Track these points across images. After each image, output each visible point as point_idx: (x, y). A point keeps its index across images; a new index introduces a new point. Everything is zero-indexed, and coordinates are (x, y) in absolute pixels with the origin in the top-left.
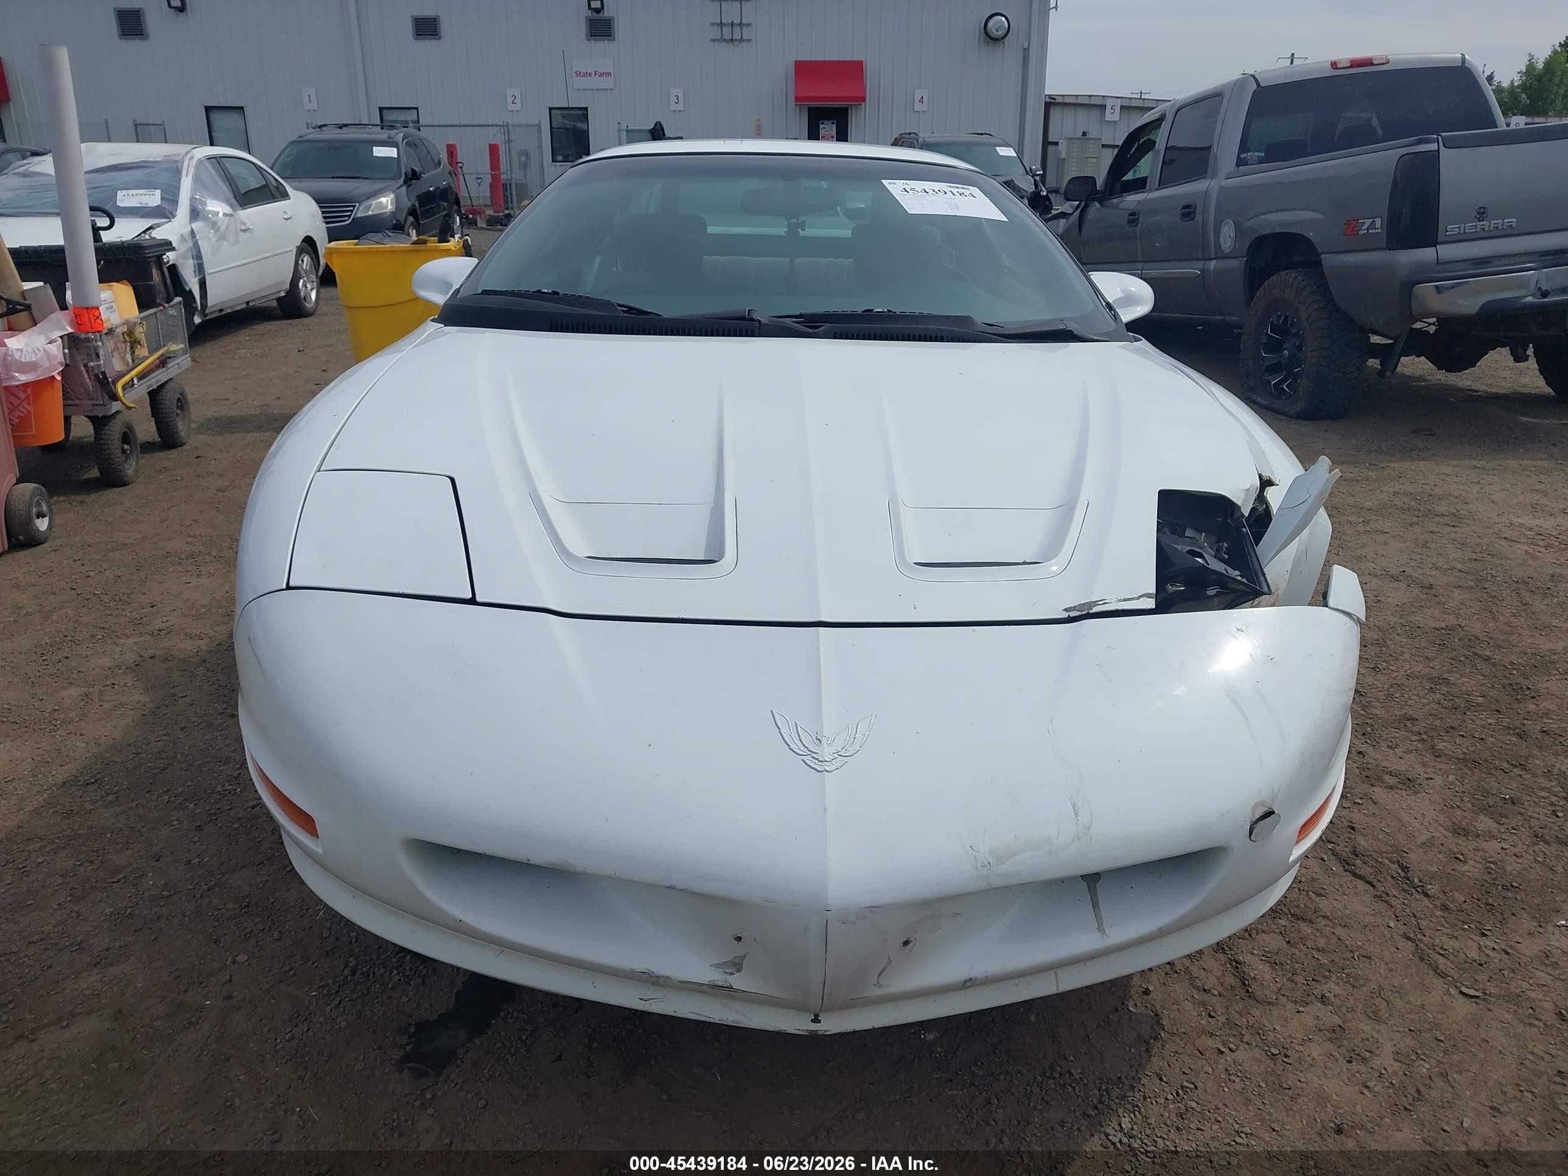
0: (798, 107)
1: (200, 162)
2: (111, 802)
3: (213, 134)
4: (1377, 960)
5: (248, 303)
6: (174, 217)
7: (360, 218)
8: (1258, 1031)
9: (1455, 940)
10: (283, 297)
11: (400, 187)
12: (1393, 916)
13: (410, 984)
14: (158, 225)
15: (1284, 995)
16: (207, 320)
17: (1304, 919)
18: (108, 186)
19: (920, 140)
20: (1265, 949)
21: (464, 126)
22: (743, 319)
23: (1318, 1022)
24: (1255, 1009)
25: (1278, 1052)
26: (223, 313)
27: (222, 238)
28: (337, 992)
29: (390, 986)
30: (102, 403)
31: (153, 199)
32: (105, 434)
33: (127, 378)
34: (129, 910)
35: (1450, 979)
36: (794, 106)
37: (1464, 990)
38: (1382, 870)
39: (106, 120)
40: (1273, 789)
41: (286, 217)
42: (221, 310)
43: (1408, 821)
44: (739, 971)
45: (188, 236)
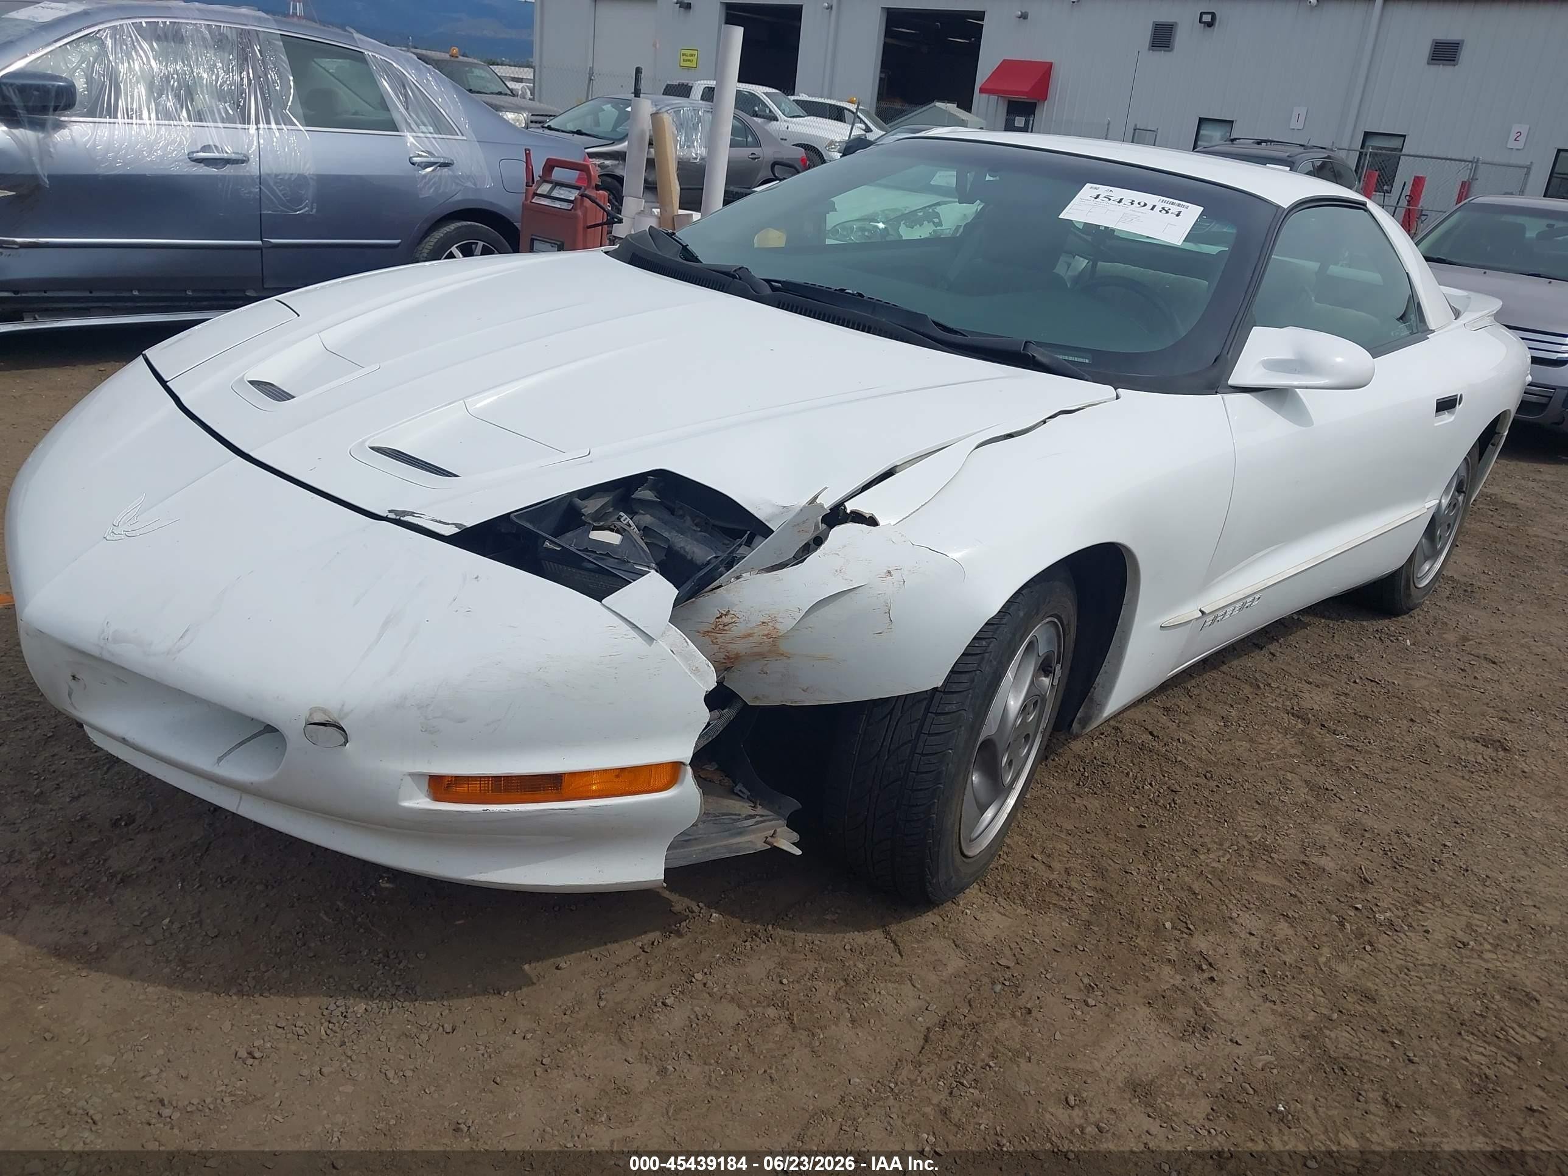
22: (728, 273)
39: (1109, 123)
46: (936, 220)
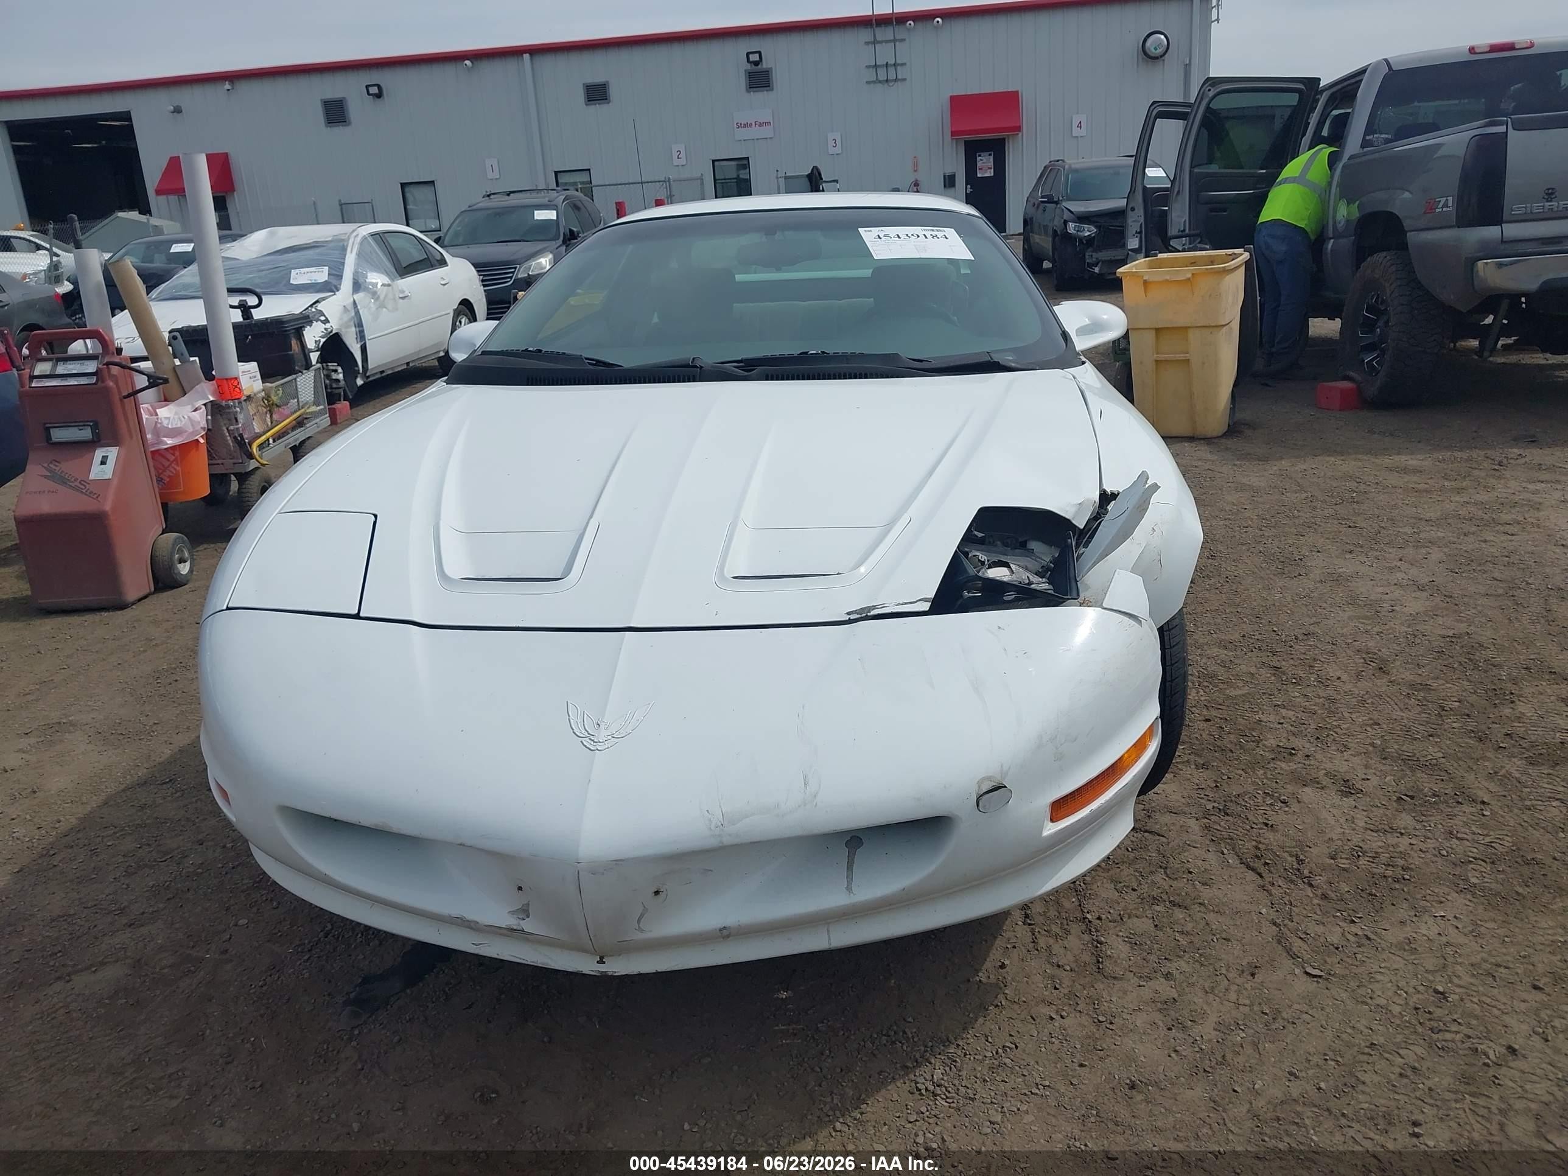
0: (954, 141)
1: (364, 238)
2: (178, 797)
3: (408, 207)
4: (1235, 942)
5: (408, 364)
6: (338, 291)
7: (521, 278)
8: (1094, 1002)
9: (1321, 926)
10: (443, 356)
11: (559, 247)
12: (1269, 904)
13: (369, 945)
14: (324, 299)
15: (1131, 971)
16: (371, 381)
17: (1180, 906)
18: (284, 266)
19: (1067, 167)
20: (1131, 931)
21: (632, 183)
22: (687, 366)
23: (1155, 995)
24: (1099, 984)
25: (1105, 1019)
26: (383, 375)
27: (382, 306)
28: (309, 951)
29: (353, 946)
30: (241, 461)
31: (321, 275)
32: (245, 488)
33: (263, 438)
34: (168, 883)
35: (1301, 960)
36: (950, 139)
37: (1310, 970)
38: (1277, 862)
39: (314, 203)
40: (1002, 766)
41: (443, 282)
42: (382, 372)
43: (1326, 819)
44: (528, 917)
45: (350, 307)
46: (323, 318)
